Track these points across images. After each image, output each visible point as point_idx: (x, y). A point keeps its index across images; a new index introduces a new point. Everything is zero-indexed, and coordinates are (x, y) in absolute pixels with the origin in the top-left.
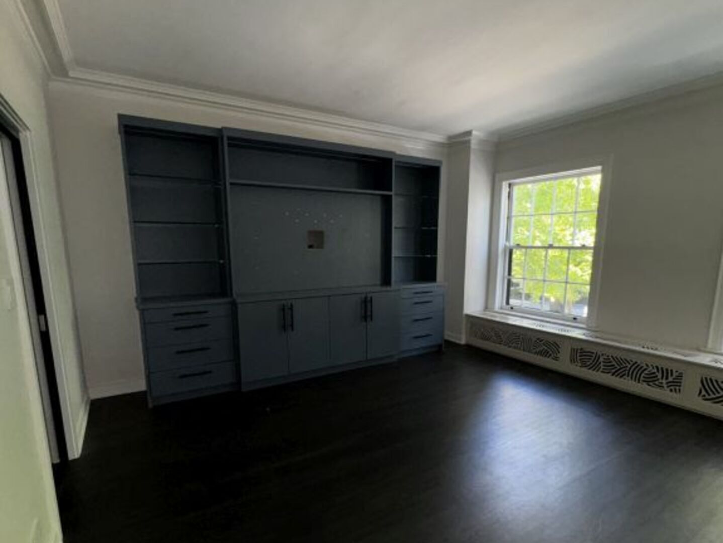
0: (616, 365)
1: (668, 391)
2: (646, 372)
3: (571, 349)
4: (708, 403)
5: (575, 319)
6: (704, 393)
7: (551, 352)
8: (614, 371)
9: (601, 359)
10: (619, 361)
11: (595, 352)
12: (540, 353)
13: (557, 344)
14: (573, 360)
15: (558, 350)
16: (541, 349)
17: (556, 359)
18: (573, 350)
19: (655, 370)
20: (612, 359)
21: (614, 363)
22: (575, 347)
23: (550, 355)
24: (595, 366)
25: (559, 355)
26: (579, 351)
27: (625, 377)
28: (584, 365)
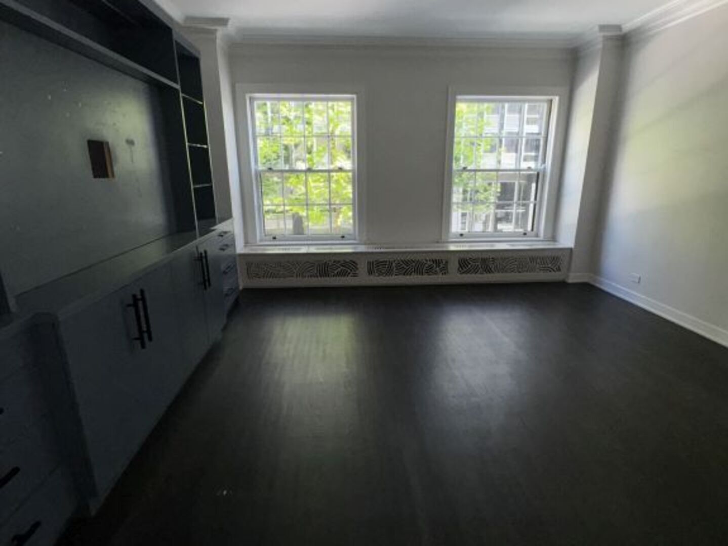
0: (405, 266)
1: (440, 275)
2: (427, 266)
3: (368, 263)
4: (464, 275)
5: (343, 237)
6: (460, 269)
7: (349, 271)
8: (404, 271)
9: (394, 264)
10: (407, 263)
11: (388, 260)
12: (339, 274)
13: (354, 262)
14: (370, 272)
15: (355, 267)
16: (339, 270)
17: (355, 275)
18: (369, 263)
19: (432, 263)
20: (401, 263)
21: (404, 265)
22: (371, 261)
23: (349, 273)
24: (389, 272)
25: (357, 272)
26: (375, 263)
27: (413, 273)
28: (381, 274)
